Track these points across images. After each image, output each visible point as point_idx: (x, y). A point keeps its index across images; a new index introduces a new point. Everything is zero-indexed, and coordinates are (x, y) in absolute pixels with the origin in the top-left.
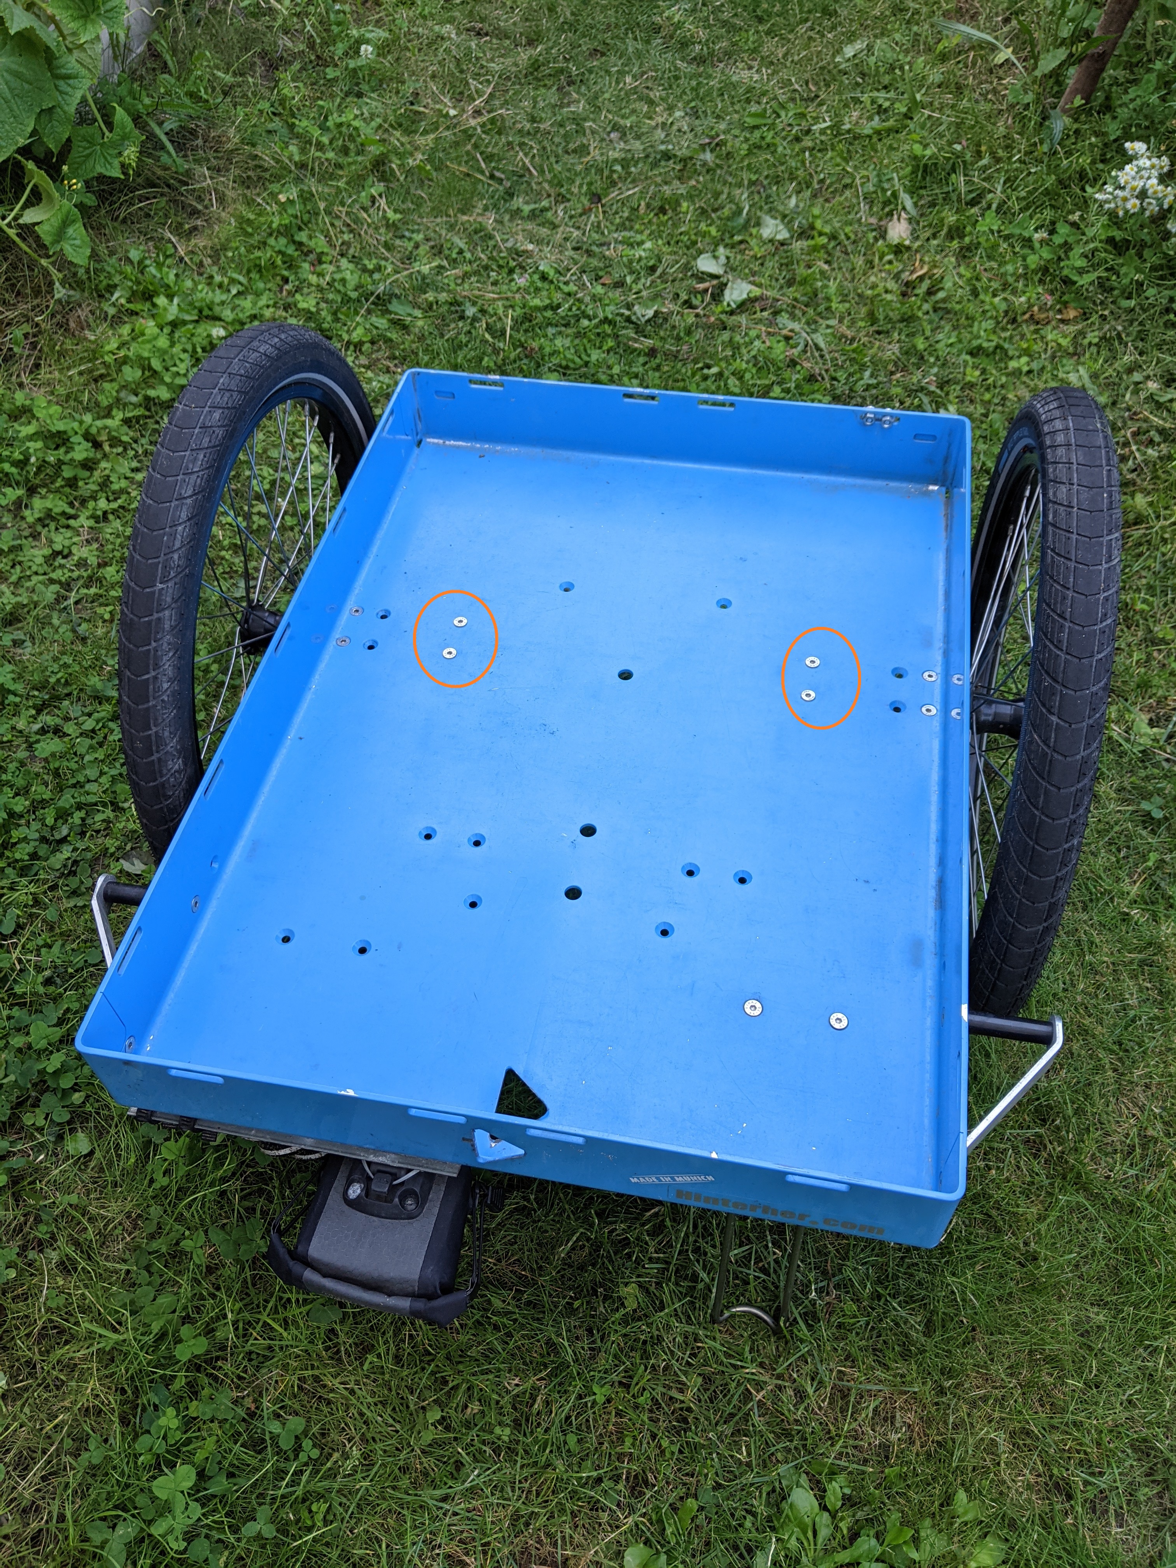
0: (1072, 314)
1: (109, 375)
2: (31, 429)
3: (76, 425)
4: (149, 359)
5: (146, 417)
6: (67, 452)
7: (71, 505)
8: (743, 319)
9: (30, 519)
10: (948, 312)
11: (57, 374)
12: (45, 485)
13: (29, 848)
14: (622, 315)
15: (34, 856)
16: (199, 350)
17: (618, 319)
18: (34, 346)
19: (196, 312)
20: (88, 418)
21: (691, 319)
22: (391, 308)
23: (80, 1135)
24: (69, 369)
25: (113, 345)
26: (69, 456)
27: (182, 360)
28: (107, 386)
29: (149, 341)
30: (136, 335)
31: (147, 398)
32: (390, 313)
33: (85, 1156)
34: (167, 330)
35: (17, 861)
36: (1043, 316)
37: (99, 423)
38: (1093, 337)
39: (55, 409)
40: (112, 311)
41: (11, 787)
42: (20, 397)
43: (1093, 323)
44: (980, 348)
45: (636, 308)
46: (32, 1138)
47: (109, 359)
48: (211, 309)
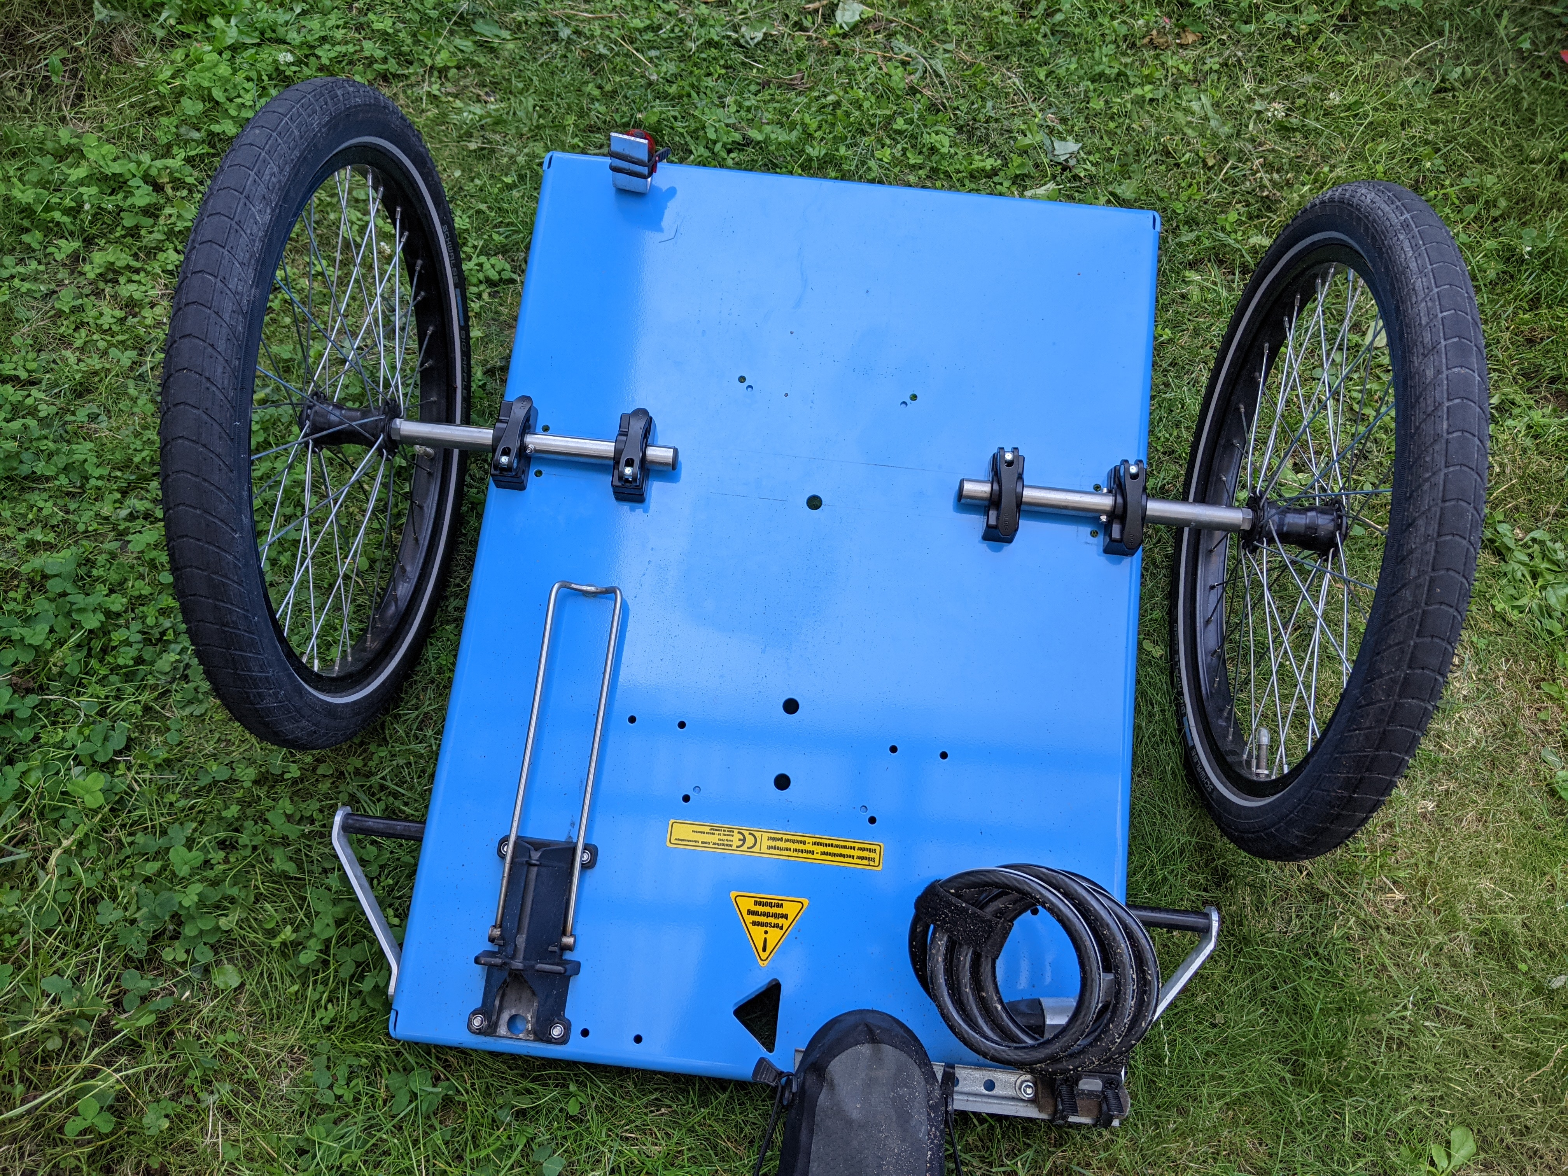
0: (1190, 38)
1: (163, 107)
2: (80, 172)
3: (132, 166)
4: (209, 89)
5: (214, 155)
6: (126, 197)
7: (136, 256)
8: (857, 43)
9: (91, 275)
10: (1066, 34)
11: (105, 109)
12: (103, 236)
13: (132, 652)
14: (729, 37)
15: (139, 660)
16: (265, 78)
17: (726, 41)
18: (74, 74)
19: (257, 34)
20: (145, 158)
21: (802, 43)
22: (475, 28)
23: (228, 967)
24: (117, 101)
25: (167, 74)
26: (129, 201)
27: (247, 91)
28: (164, 121)
29: (209, 69)
30: (191, 62)
31: (211, 134)
32: (475, 34)
33: (235, 990)
34: (227, 55)
35: (121, 667)
36: (1162, 40)
37: (159, 163)
38: (1213, 63)
39: (109, 149)
40: (160, 33)
41: (104, 582)
42: (65, 135)
43: (1211, 48)
44: (1102, 74)
45: (743, 29)
46: (176, 974)
47: (164, 89)
48: (274, 31)
